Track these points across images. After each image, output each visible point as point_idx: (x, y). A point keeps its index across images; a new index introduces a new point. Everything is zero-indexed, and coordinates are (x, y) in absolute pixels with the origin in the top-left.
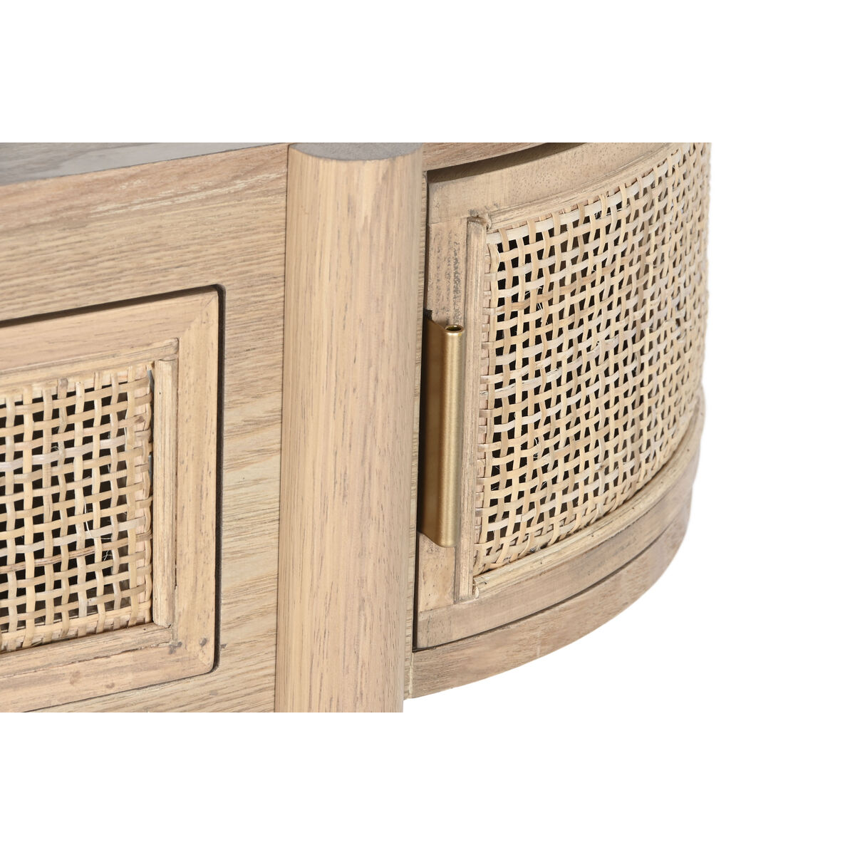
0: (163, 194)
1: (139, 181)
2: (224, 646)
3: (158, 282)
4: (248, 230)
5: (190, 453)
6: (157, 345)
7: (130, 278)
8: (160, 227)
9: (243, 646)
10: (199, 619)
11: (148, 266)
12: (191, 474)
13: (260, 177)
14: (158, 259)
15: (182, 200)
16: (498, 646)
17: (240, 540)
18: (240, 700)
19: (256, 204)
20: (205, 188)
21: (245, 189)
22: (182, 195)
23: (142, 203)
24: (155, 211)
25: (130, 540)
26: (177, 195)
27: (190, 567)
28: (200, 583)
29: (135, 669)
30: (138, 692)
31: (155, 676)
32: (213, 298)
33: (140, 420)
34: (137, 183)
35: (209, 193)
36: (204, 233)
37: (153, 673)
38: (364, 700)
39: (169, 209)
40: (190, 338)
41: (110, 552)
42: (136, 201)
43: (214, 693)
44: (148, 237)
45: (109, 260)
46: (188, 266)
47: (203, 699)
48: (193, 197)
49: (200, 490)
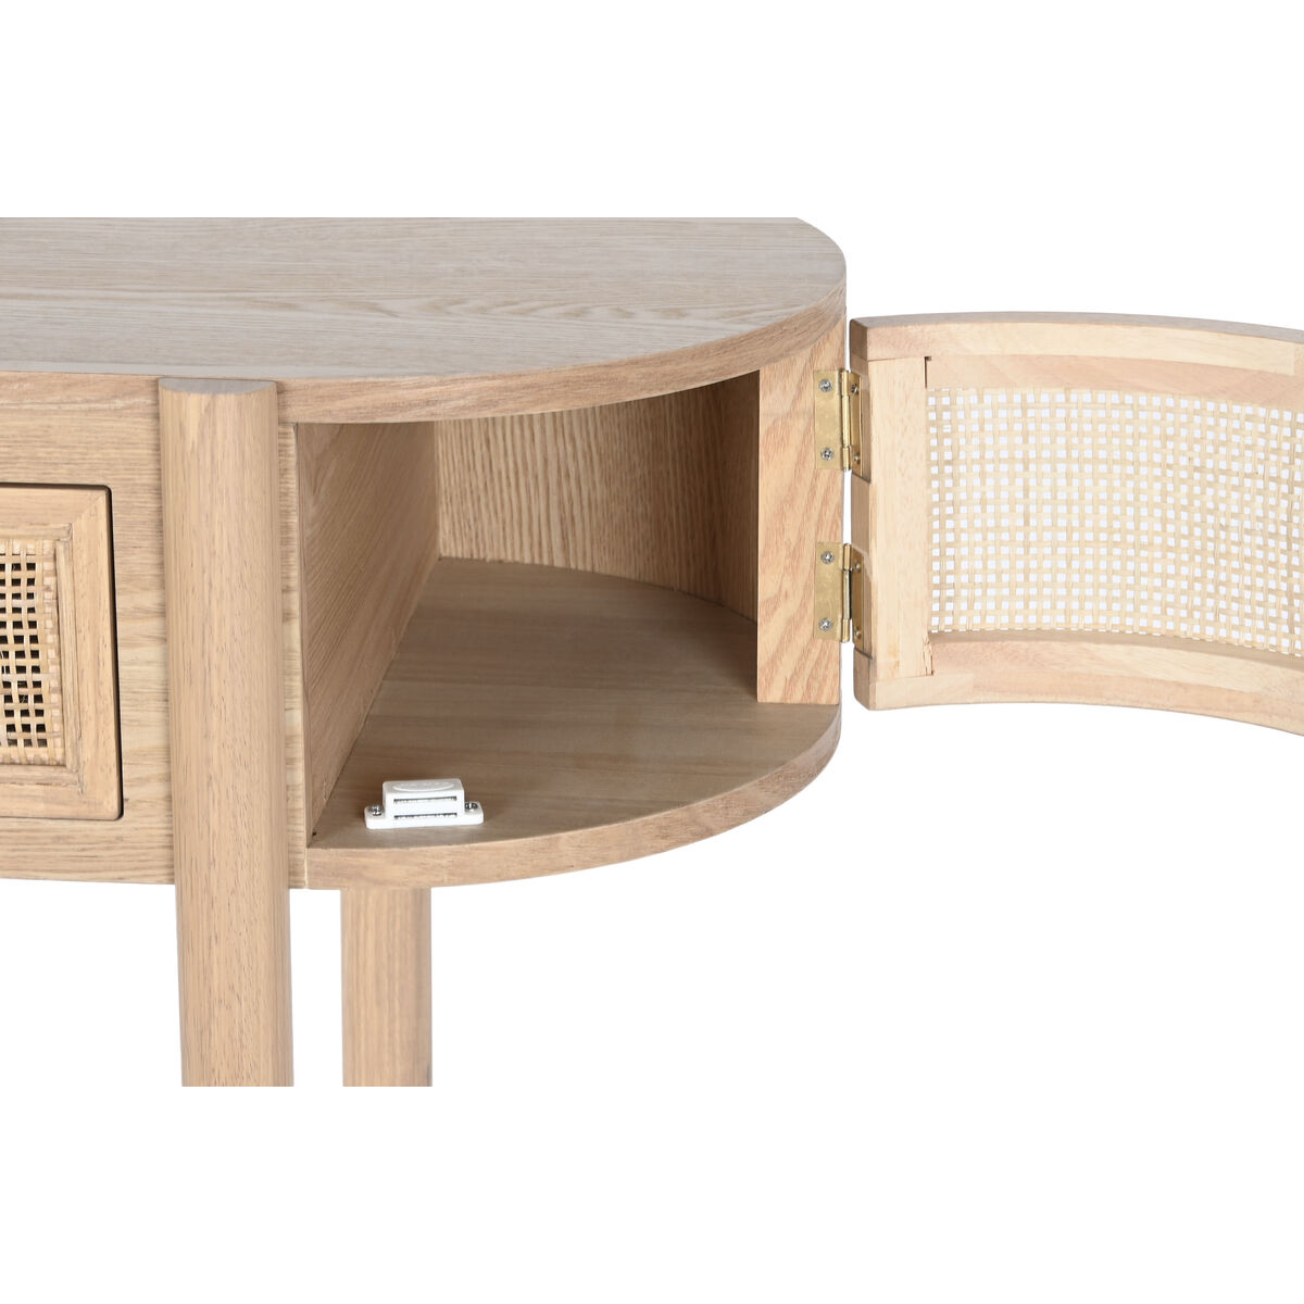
0: (50, 399)
1: (28, 385)
2: (127, 800)
3: (49, 473)
4: (129, 443)
5: (87, 625)
6: (52, 526)
7: (25, 465)
8: (49, 427)
9: (144, 804)
10: (102, 770)
11: (39, 458)
12: (88, 641)
13: (137, 400)
14: (48, 453)
15: (67, 407)
16: (395, 863)
17: (137, 710)
18: (144, 851)
19: (135, 423)
20: (87, 401)
21: (123, 408)
22: (67, 403)
23: (32, 403)
24: (45, 413)
25: (44, 690)
26: (63, 403)
27: (92, 724)
28: (101, 739)
29: (46, 800)
30: (50, 822)
31: (66, 811)
32: (101, 496)
33: (48, 589)
34: (27, 386)
35: (92, 405)
36: (89, 440)
37: (63, 808)
38: (217, 867)
39: (56, 413)
40: (81, 525)
41: (27, 697)
42: (26, 401)
43: (120, 839)
44: (39, 433)
45: (5, 446)
46: (76, 464)
47: (110, 842)
48: (76, 406)
49: (97, 661)
